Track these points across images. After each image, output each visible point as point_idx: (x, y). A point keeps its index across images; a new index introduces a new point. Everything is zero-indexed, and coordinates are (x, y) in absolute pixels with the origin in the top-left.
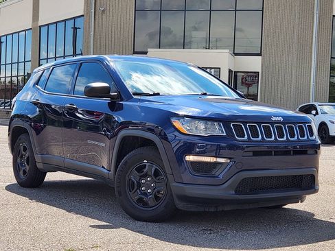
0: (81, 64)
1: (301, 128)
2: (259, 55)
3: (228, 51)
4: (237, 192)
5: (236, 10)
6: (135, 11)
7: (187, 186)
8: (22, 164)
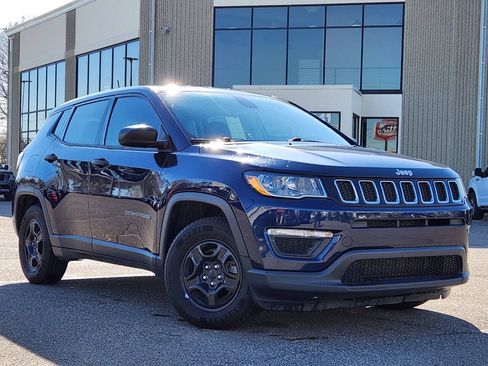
0: (116, 99)
1: (440, 187)
2: (399, 92)
3: (351, 86)
4: (344, 282)
5: (363, 27)
6: (214, 30)
7: (270, 274)
8: (31, 249)
